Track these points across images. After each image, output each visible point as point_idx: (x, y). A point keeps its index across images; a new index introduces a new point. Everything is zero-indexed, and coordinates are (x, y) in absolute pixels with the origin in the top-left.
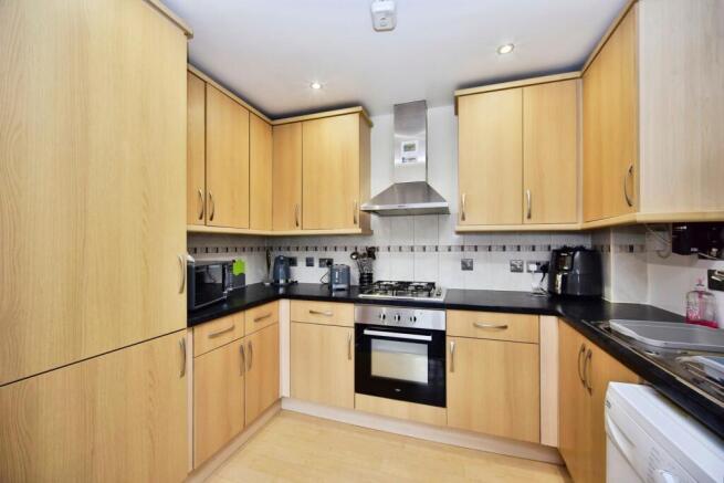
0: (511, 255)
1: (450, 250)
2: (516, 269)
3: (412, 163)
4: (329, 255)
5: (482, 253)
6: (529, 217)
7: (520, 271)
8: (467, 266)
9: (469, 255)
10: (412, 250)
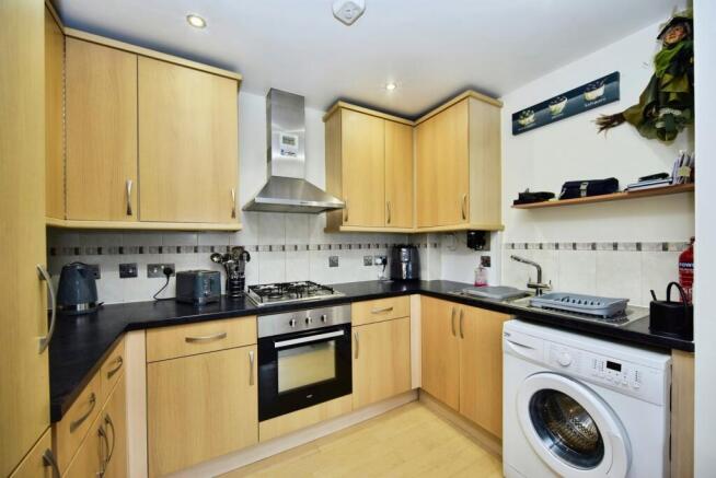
0: (364, 252)
1: (319, 248)
2: (368, 263)
3: (292, 157)
4: (167, 259)
5: (345, 251)
6: (389, 221)
7: (371, 264)
8: (334, 263)
9: (335, 252)
10: (284, 249)
